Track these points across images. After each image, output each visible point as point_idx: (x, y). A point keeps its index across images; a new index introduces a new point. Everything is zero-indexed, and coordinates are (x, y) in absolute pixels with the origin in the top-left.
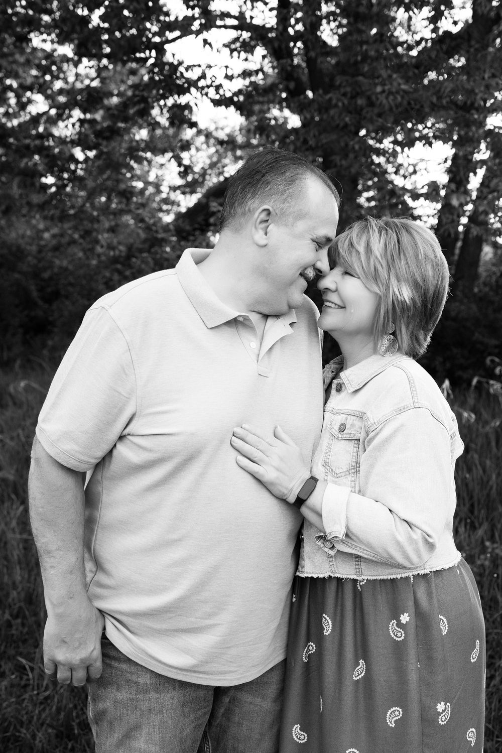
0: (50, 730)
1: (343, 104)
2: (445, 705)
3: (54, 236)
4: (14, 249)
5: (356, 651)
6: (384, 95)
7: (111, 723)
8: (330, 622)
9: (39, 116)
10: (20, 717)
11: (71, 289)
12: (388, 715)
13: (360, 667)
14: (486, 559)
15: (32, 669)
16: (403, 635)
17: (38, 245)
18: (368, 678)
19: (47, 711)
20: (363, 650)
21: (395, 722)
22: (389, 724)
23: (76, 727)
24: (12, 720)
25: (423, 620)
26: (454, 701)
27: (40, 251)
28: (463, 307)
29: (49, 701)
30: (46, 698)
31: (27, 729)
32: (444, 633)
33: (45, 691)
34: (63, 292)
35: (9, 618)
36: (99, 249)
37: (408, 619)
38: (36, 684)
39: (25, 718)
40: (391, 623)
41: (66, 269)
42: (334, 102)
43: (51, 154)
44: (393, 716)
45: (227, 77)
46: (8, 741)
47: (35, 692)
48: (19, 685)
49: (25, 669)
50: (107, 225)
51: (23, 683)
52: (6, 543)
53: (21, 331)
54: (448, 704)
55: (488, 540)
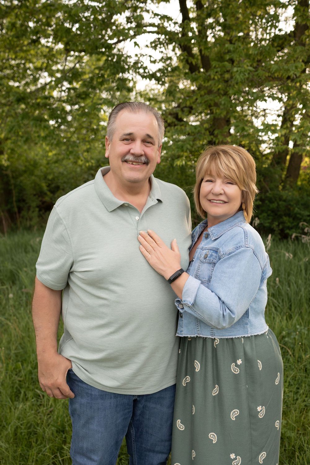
0: (53, 428)
1: (218, 77)
2: (262, 407)
3: (55, 155)
4: (32, 163)
5: (214, 380)
6: (238, 73)
7: (79, 415)
8: (199, 365)
9: (46, 84)
10: (36, 421)
11: (65, 185)
12: (231, 414)
13: (216, 389)
14: (296, 335)
15: (43, 396)
16: (239, 371)
17: (46, 160)
18: (220, 394)
19: (52, 418)
20: (217, 380)
21: (235, 417)
22: (232, 418)
23: (67, 426)
24: (33, 423)
25: (249, 362)
26: (267, 406)
27: (48, 164)
28: (290, 194)
29: (52, 413)
30: (51, 412)
31: (41, 428)
32: (260, 369)
33: (50, 408)
34: (61, 187)
35: (31, 369)
36: (80, 162)
37: (241, 362)
38: (45, 404)
39: (39, 422)
40: (232, 365)
41: (63, 174)
42: (212, 76)
43: (51, 108)
44: (234, 414)
45: (151, 62)
46: (30, 434)
47: (45, 408)
48: (36, 404)
49: (39, 396)
50: (85, 148)
51: (39, 403)
52: (29, 329)
53: (37, 209)
54: (264, 407)
55: (298, 325)
